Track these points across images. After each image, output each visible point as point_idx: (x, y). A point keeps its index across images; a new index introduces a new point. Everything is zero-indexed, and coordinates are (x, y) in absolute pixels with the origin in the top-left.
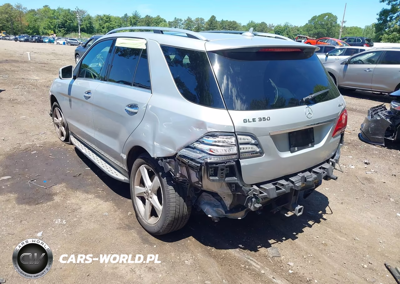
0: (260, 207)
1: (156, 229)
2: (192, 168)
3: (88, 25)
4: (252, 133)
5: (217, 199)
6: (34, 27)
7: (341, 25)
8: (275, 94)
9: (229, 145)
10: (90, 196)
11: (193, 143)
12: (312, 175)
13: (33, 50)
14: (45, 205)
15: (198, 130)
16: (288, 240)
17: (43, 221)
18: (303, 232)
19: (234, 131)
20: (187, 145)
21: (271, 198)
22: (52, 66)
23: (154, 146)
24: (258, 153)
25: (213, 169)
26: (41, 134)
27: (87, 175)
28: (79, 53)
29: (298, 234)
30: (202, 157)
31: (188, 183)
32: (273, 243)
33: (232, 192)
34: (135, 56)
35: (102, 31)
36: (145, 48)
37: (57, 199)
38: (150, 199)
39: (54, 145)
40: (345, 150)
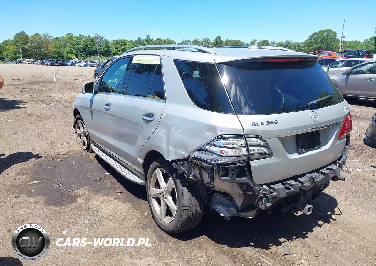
0: (271, 206)
1: (171, 228)
2: (204, 169)
3: (106, 49)
4: (261, 135)
5: (228, 200)
6: (59, 52)
7: (340, 39)
8: (281, 100)
9: (239, 147)
10: (110, 198)
11: (205, 146)
12: (319, 176)
13: (57, 72)
14: (70, 206)
15: (209, 134)
16: (298, 239)
17: (68, 221)
18: (313, 231)
19: (243, 134)
20: (199, 148)
21: (280, 197)
22: (74, 85)
23: (168, 149)
24: (267, 155)
25: (224, 170)
26: (65, 144)
27: (107, 179)
28: (98, 73)
29: (308, 233)
30: (213, 159)
31: (200, 184)
32: (284, 242)
33: (243, 191)
34: (149, 72)
35: (118, 53)
36: (159, 63)
37: (80, 201)
38: (165, 200)
39: (76, 153)
40: (351, 155)
